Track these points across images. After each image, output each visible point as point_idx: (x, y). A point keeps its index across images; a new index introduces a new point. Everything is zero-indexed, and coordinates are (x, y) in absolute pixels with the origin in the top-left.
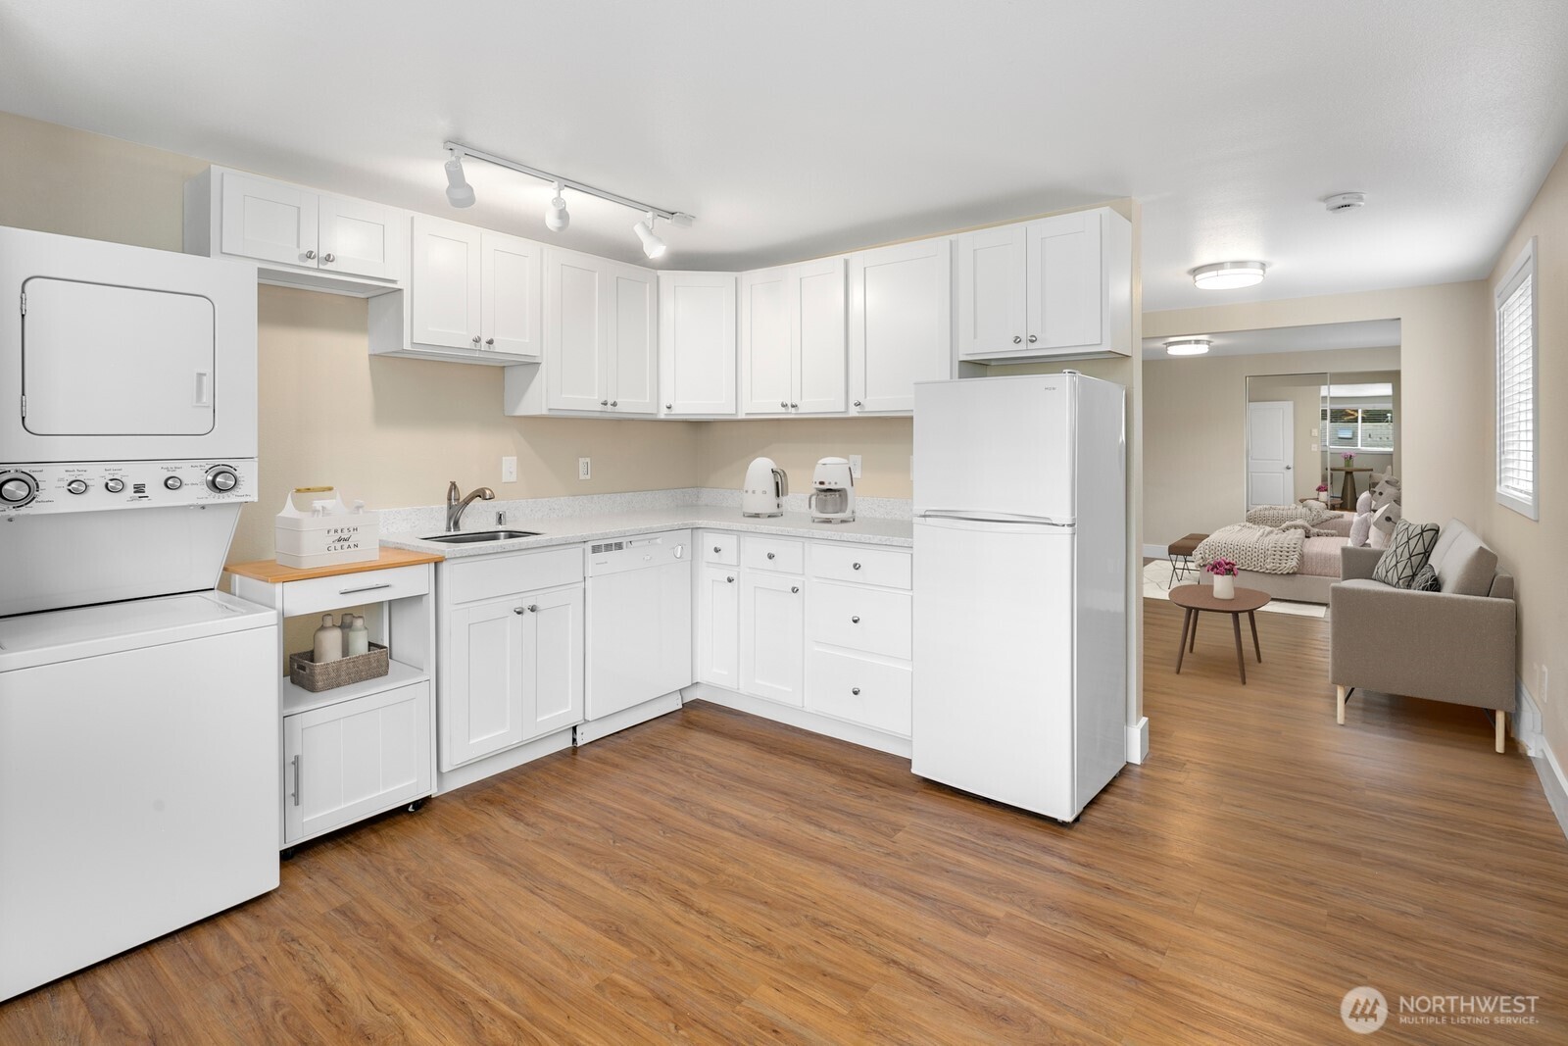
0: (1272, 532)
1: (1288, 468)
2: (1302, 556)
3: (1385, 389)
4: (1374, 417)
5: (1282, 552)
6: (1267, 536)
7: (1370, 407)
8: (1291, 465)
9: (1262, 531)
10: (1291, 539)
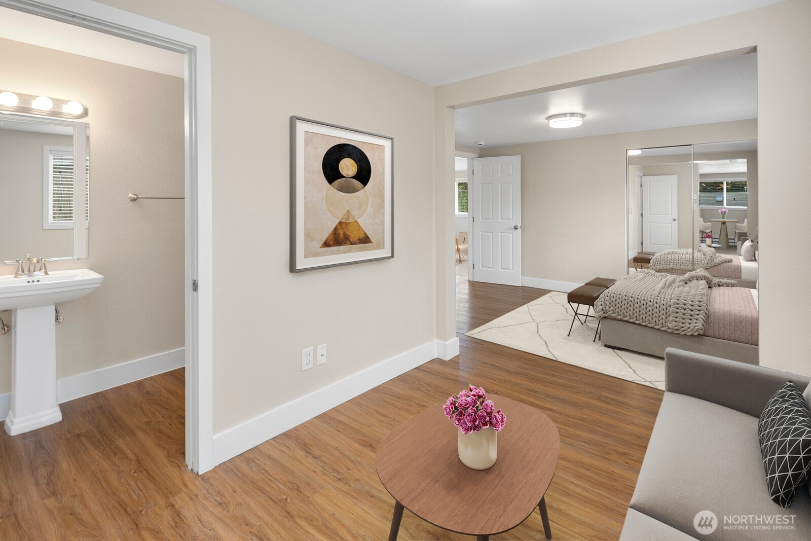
0: (673, 282)
1: (675, 220)
2: (708, 316)
3: (740, 166)
4: (736, 187)
5: (685, 309)
6: (669, 287)
7: (730, 180)
8: (676, 218)
9: (663, 280)
10: (695, 295)
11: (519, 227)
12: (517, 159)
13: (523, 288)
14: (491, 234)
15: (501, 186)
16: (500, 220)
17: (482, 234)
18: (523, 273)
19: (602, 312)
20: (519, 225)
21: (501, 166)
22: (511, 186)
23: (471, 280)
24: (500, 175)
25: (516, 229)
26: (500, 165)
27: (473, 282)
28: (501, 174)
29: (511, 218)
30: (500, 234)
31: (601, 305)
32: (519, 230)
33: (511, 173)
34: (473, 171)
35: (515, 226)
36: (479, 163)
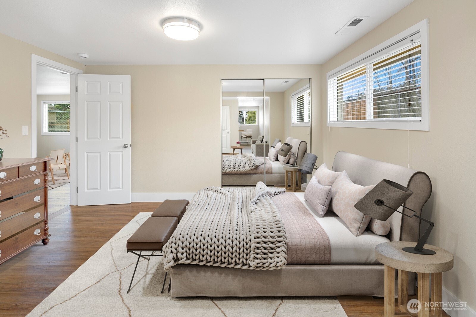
1: (228, 133)
11: (129, 145)
12: (127, 79)
13: (133, 205)
14: (98, 154)
15: (110, 104)
16: (108, 139)
17: (87, 155)
18: (133, 189)
19: (173, 261)
20: (129, 143)
21: (110, 85)
22: (121, 105)
23: (74, 204)
24: (108, 94)
25: (125, 147)
26: (108, 83)
27: (77, 206)
28: (110, 92)
29: (121, 137)
30: (108, 153)
31: (172, 252)
32: (129, 149)
33: (121, 92)
34: (77, 88)
35: (125, 145)
36: (83, 81)
